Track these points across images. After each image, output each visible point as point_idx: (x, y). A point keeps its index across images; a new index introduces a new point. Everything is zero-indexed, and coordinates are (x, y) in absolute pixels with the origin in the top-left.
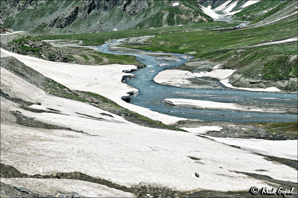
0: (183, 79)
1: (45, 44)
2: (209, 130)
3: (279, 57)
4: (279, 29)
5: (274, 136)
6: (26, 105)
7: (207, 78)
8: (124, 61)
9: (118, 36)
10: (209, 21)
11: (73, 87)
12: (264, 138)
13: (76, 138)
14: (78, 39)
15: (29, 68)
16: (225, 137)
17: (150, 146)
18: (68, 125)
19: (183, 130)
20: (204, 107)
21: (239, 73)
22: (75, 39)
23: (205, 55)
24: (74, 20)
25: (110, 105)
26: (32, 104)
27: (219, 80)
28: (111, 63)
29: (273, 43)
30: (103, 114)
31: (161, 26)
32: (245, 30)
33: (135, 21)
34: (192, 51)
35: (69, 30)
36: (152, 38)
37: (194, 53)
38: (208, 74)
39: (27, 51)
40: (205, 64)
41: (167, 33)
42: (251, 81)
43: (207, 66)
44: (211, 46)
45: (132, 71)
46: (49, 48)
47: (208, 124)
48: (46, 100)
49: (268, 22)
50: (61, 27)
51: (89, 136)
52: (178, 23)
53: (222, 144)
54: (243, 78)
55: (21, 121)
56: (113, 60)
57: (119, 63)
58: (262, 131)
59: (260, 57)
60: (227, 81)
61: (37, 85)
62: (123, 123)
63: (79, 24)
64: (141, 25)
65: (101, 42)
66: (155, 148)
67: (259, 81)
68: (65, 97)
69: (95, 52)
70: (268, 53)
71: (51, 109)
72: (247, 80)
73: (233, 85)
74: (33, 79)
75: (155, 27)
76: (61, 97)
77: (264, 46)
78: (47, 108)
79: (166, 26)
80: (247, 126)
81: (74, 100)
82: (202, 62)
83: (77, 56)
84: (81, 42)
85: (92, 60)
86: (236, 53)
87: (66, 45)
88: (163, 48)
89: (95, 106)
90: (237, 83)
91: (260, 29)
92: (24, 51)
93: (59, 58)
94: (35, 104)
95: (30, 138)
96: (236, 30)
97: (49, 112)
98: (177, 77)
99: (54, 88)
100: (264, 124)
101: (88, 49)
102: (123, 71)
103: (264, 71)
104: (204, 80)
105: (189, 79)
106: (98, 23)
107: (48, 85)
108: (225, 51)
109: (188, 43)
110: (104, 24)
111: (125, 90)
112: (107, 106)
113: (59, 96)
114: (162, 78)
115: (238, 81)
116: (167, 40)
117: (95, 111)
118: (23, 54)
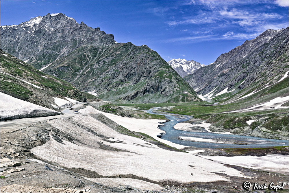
0: (188, 127)
1: (120, 108)
2: (199, 152)
3: (231, 119)
4: (231, 106)
5: (228, 154)
6: (106, 139)
7: (199, 127)
8: (160, 118)
9: (157, 106)
10: (201, 101)
11: (132, 130)
12: (224, 156)
13: (131, 156)
14: (137, 106)
15: (110, 119)
16: (206, 155)
17: (170, 160)
18: (128, 149)
19: (186, 152)
20: (197, 141)
21: (214, 125)
22: (136, 106)
23: (198, 116)
24: (136, 97)
25: (151, 139)
26: (109, 138)
27: (204, 128)
28: (153, 119)
29: (228, 112)
30: (147, 144)
31: (179, 102)
32: (217, 106)
33: (166, 99)
34: (192, 114)
35: (133, 101)
36: (174, 107)
37: (193, 115)
38: (199, 125)
39: (109, 111)
40: (198, 120)
41: (181, 105)
42: (219, 129)
43: (199, 121)
44: (201, 112)
45: (163, 123)
46: (121, 110)
47: (199, 149)
48: (117, 136)
49: (226, 103)
50: (129, 100)
51: (138, 155)
52: (187, 101)
53: (205, 159)
54: (215, 128)
55: (102, 147)
56: (154, 117)
57: (157, 119)
58: (223, 152)
59: (223, 118)
60: (208, 129)
61: (113, 128)
62: (157, 148)
63: (138, 99)
64: (169, 101)
65: (148, 108)
66: (172, 161)
67: (222, 129)
68: (127, 135)
69: (145, 113)
70: (226, 117)
71: (119, 141)
72: (217, 128)
73: (211, 131)
74: (111, 125)
75: (176, 102)
76: (126, 135)
77: (224, 114)
78: (117, 140)
79: (181, 102)
80: (217, 150)
81: (132, 136)
82: (197, 120)
83: (136, 115)
84: (138, 108)
85: (144, 117)
86: (212, 116)
87: (131, 109)
88: (179, 112)
89: (143, 139)
90: (213, 130)
91: (223, 106)
92: (108, 111)
93: (126, 115)
94: (111, 138)
95: (106, 156)
96: (212, 106)
97: (118, 142)
98: (185, 126)
99: (122, 130)
100: (224, 149)
101: (142, 111)
102: (159, 123)
103: (224, 125)
104: (198, 128)
105: (191, 127)
106: (148, 99)
107: (119, 128)
108: (207, 115)
109: (191, 110)
110: (151, 100)
111: (159, 132)
112: (149, 140)
113: (124, 134)
114: (178, 126)
115: (213, 129)
116: (181, 109)
117: (143, 142)
118: (107, 112)
